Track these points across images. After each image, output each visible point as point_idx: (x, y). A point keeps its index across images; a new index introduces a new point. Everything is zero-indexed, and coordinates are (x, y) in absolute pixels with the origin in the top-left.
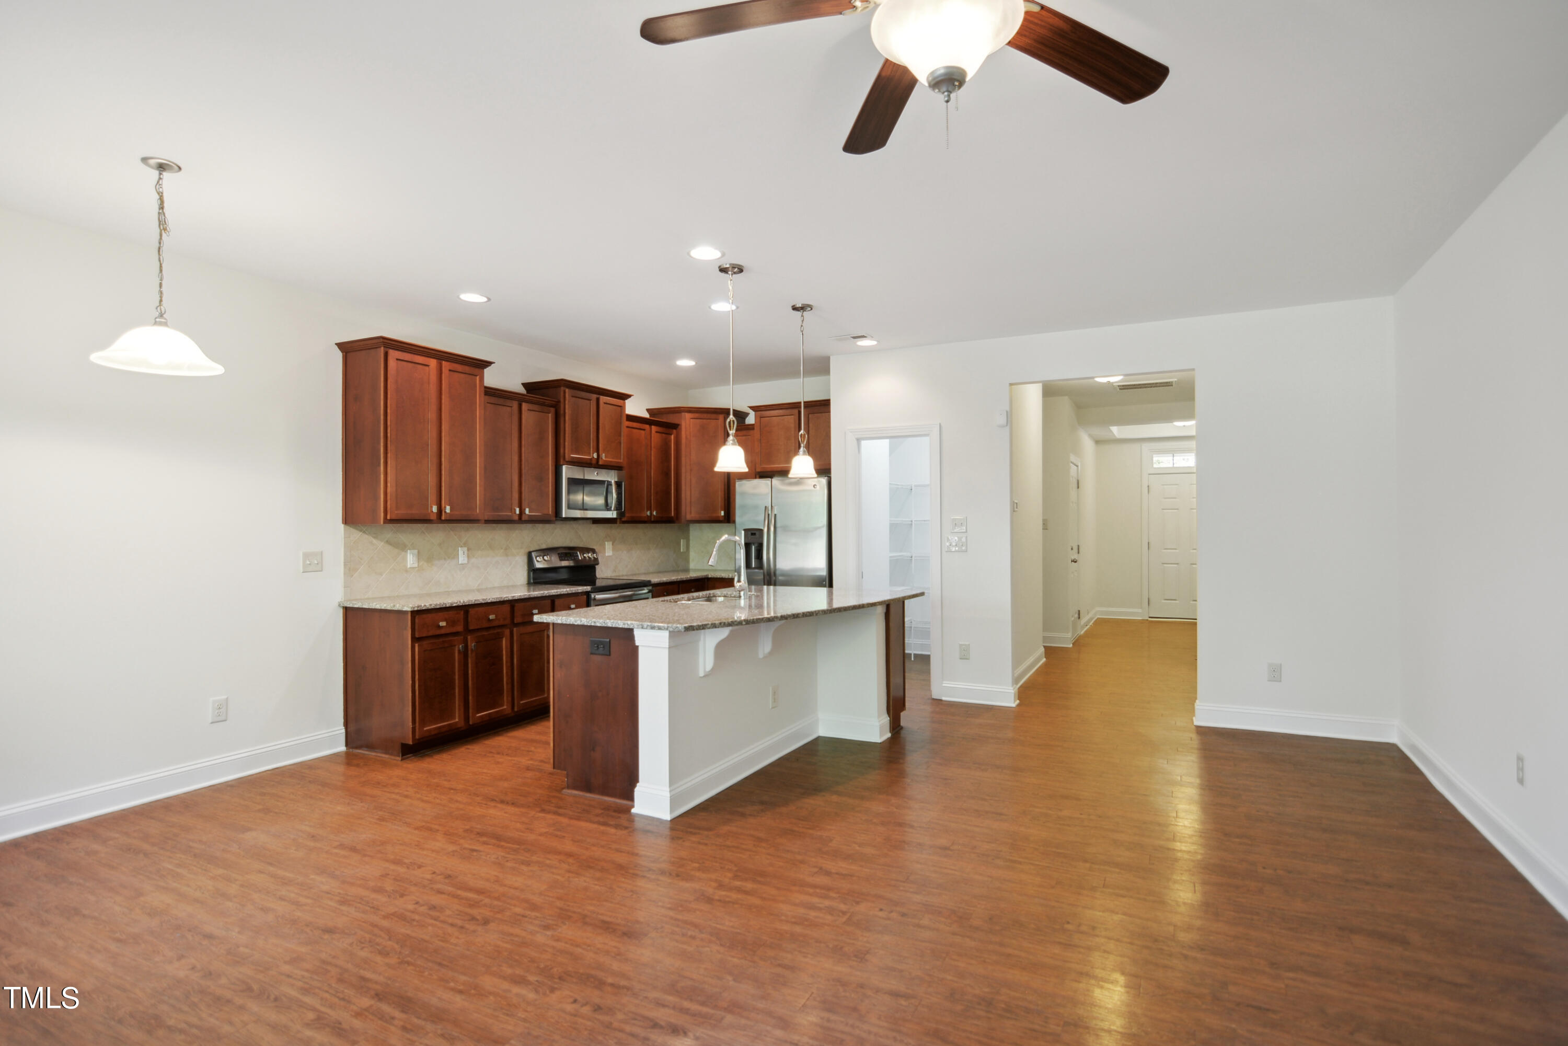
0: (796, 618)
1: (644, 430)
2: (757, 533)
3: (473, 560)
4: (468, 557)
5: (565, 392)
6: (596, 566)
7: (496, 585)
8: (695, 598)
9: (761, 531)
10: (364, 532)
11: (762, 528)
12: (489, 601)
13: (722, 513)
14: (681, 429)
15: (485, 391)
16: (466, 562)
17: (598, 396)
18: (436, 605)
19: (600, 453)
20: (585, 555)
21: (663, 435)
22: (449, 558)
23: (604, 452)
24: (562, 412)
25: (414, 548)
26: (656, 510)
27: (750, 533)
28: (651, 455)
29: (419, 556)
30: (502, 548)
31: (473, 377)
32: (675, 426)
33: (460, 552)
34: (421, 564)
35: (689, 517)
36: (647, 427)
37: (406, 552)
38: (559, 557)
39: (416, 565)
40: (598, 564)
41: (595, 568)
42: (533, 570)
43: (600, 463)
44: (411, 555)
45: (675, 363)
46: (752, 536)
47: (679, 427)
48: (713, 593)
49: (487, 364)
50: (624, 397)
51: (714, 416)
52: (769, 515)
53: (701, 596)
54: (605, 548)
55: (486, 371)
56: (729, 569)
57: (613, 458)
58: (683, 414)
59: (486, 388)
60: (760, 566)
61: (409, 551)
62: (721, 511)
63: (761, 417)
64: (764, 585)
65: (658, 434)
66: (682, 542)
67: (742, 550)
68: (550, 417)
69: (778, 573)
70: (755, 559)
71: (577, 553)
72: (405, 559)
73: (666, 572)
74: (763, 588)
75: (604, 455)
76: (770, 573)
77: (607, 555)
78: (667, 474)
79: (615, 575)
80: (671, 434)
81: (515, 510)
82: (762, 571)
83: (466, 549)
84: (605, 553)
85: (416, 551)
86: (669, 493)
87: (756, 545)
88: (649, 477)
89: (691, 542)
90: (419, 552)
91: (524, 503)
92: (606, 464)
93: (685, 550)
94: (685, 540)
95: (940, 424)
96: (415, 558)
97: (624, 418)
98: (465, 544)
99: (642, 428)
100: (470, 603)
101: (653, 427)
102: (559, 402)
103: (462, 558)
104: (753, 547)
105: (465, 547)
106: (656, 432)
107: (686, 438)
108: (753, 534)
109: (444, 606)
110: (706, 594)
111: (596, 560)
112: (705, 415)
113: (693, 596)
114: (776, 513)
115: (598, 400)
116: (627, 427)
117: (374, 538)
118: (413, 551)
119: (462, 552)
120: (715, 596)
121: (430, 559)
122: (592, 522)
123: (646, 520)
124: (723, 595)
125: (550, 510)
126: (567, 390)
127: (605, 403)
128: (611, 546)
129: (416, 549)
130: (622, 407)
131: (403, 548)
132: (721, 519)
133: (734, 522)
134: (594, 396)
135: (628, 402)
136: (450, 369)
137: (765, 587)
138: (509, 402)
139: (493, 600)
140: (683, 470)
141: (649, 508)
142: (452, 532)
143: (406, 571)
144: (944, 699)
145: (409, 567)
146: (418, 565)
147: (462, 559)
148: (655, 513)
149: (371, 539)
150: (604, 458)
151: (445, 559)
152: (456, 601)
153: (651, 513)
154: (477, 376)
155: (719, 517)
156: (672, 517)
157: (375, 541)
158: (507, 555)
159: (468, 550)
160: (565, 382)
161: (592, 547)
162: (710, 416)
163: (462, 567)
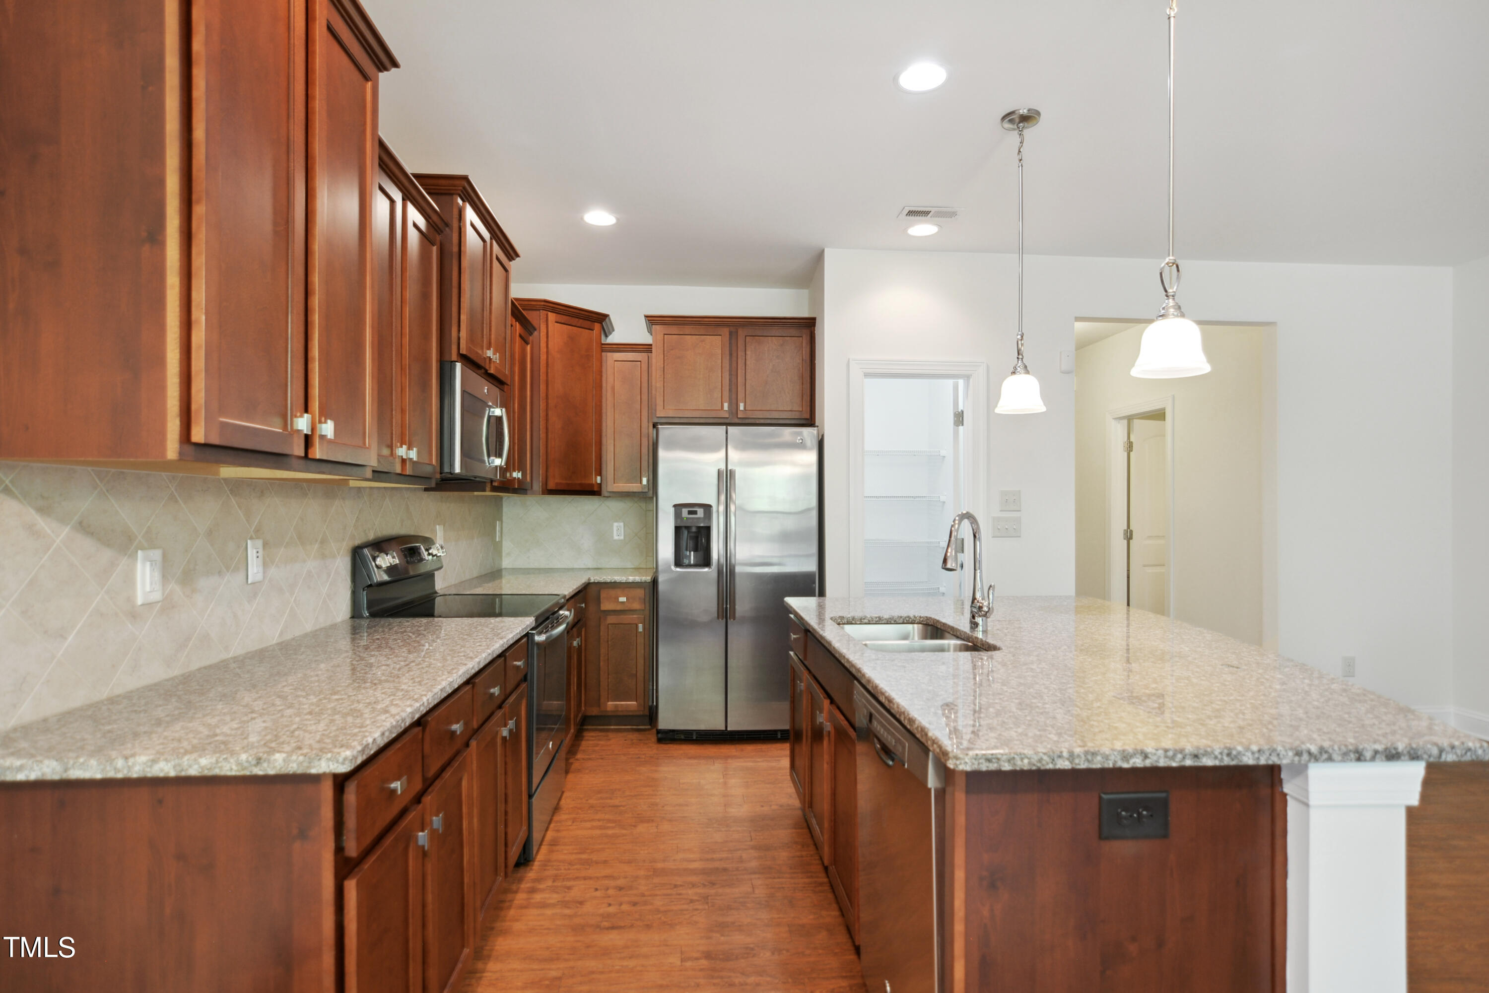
3: (275, 571)
4: (265, 563)
5: (461, 208)
6: (436, 572)
11: (714, 504)
14: (539, 337)
17: (491, 238)
20: (431, 552)
21: (523, 341)
22: (228, 569)
24: (455, 248)
25: (153, 547)
26: (520, 470)
29: (166, 570)
30: (316, 540)
31: (366, 82)
32: (535, 330)
33: (252, 553)
34: (168, 590)
35: (552, 484)
36: (514, 322)
37: (134, 557)
38: (404, 558)
39: (158, 595)
41: (434, 575)
42: (368, 586)
43: (492, 370)
44: (148, 564)
47: (538, 332)
49: (389, 63)
50: (512, 255)
51: (587, 324)
54: (436, 537)
55: (383, 81)
57: (501, 365)
58: (543, 312)
61: (140, 553)
63: (665, 334)
65: (520, 339)
68: (435, 253)
71: (420, 547)
72: (129, 580)
75: (495, 355)
80: (528, 344)
83: (259, 543)
85: (157, 554)
90: (164, 556)
91: (407, 436)
92: (496, 373)
93: (500, 539)
94: (500, 523)
96: (155, 575)
98: (258, 533)
101: (517, 324)
102: (449, 225)
103: (254, 566)
105: (259, 537)
106: (519, 335)
112: (575, 321)
115: (491, 247)
117: (42, 512)
118: (149, 552)
119: (255, 551)
121: (189, 575)
127: (496, 256)
128: (442, 533)
129: (158, 548)
131: (127, 544)
134: (488, 236)
138: (392, 189)
142: (233, 501)
143: (134, 615)
145: (139, 601)
146: (162, 595)
147: (254, 570)
148: (520, 475)
149: (33, 516)
151: (220, 572)
154: (368, 79)
155: (592, 485)
157: (43, 523)
158: (324, 556)
159: (265, 545)
160: (466, 185)
161: (427, 535)
162: (581, 322)
163: (254, 590)
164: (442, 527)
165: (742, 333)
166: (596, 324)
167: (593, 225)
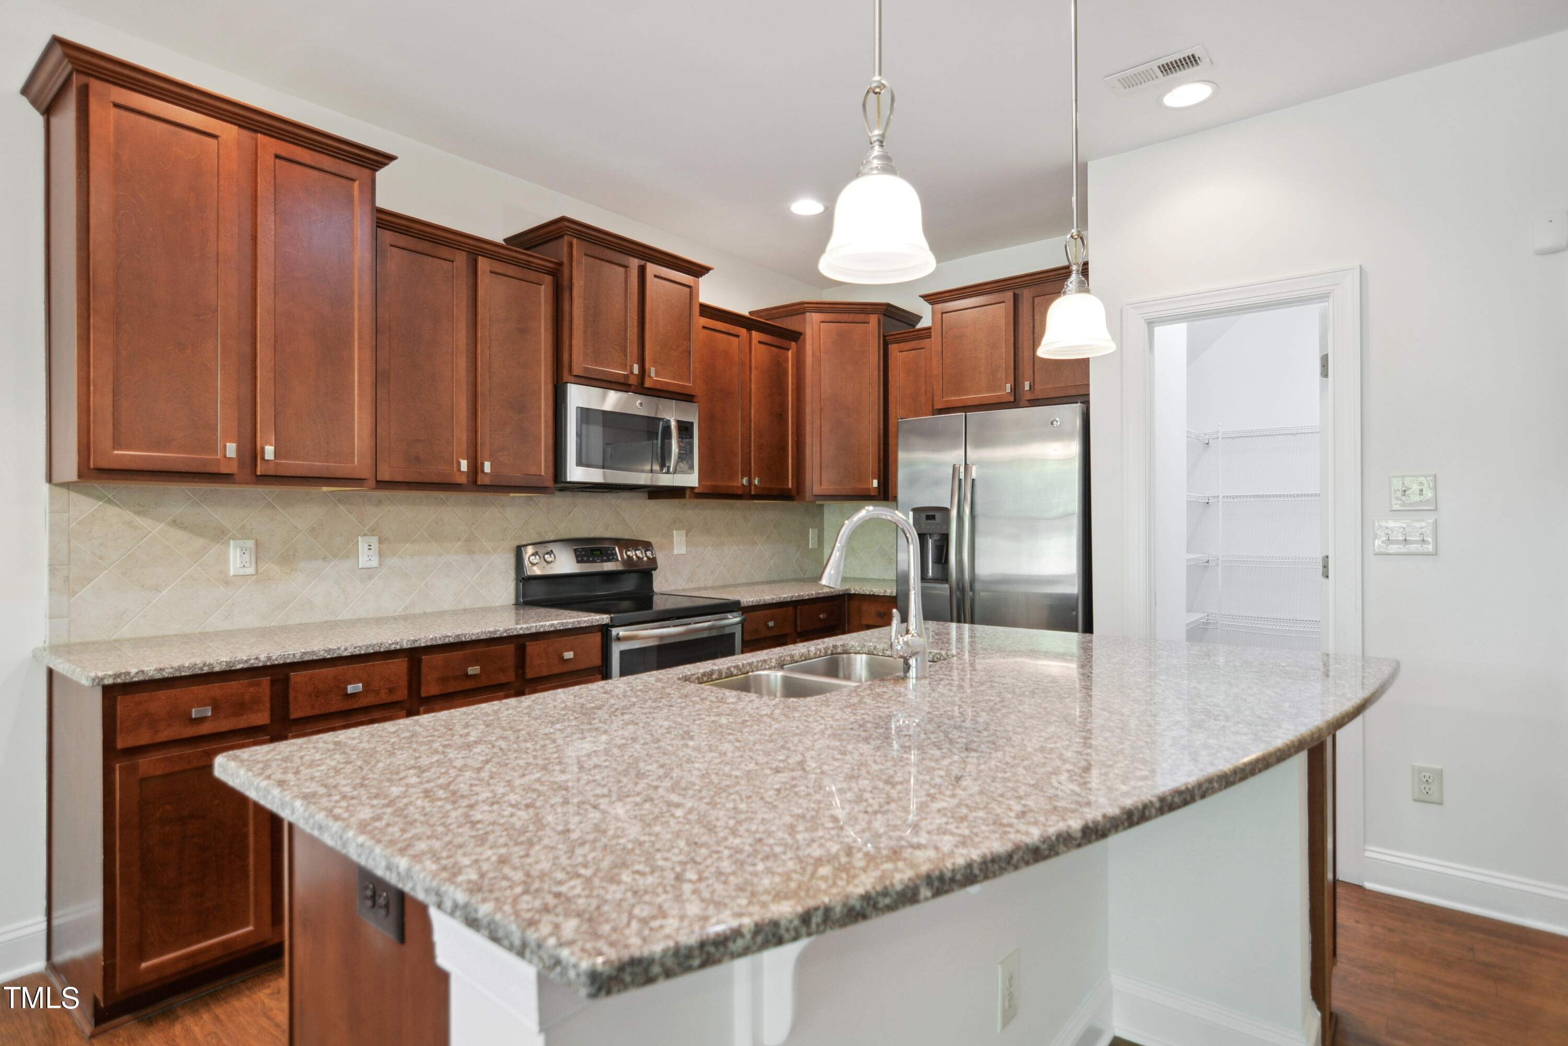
0: (1138, 823)
1: (738, 336)
2: (938, 515)
3: (394, 561)
4: (381, 555)
5: (571, 245)
6: (653, 572)
7: (446, 607)
8: (795, 658)
9: (945, 511)
10: (109, 501)
11: (949, 507)
12: (345, 654)
13: (875, 483)
14: (804, 340)
15: (378, 218)
16: (375, 562)
17: (642, 262)
18: (179, 669)
19: (647, 365)
20: (629, 553)
21: (773, 348)
22: (335, 556)
23: (654, 363)
24: (566, 283)
25: (246, 537)
26: (759, 477)
27: (923, 516)
28: (750, 380)
29: (260, 553)
30: (459, 540)
31: (350, 182)
32: (796, 336)
33: (362, 546)
34: (263, 567)
35: (817, 490)
36: (743, 332)
37: (227, 543)
38: (577, 556)
39: (251, 570)
40: (655, 569)
41: (651, 575)
42: (523, 579)
43: (648, 384)
44: (239, 550)
45: (789, 209)
46: (929, 521)
47: (802, 337)
48: (843, 646)
49: (383, 159)
50: (698, 270)
51: (861, 317)
52: (960, 480)
53: (812, 654)
54: (672, 541)
55: (381, 175)
56: (887, 577)
57: (674, 379)
58: (808, 314)
59: (380, 211)
60: (943, 577)
61: (233, 542)
62: (872, 479)
63: (943, 313)
64: (952, 621)
65: (763, 346)
66: (812, 534)
67: (911, 547)
68: (544, 293)
69: (978, 586)
70: (933, 563)
71: (614, 549)
72: (223, 560)
73: (782, 581)
74: (948, 628)
75: (653, 370)
76: (963, 588)
77: (676, 552)
78: (780, 416)
79: (692, 586)
80: (788, 349)
81: (459, 464)
82: (947, 586)
83: (374, 540)
84: (673, 548)
85: (250, 544)
86: (784, 449)
87: (936, 537)
88: (746, 419)
89: (826, 533)
90: (257, 544)
91: (483, 451)
92: (659, 387)
93: (816, 546)
94: (816, 531)
95: (1360, 266)
96: (247, 557)
97: (696, 310)
98: (373, 531)
99: (732, 332)
100: (288, 661)
101: (753, 332)
102: (560, 264)
103: (367, 556)
104: (930, 541)
105: (373, 535)
106: (760, 342)
107: (813, 355)
108: (930, 517)
109: (206, 670)
110: (826, 649)
111: (653, 561)
112: (845, 317)
113: (792, 656)
114: (974, 475)
115: (642, 271)
116: (704, 327)
117: (137, 513)
118: (241, 542)
119: (366, 545)
120: (846, 652)
121: (287, 559)
122: (646, 495)
123: (740, 492)
124: (866, 650)
125: (544, 468)
126: (575, 240)
127: (656, 276)
128: (684, 538)
129: (250, 538)
130: (692, 291)
131: (220, 535)
132: (872, 493)
133: (895, 499)
134: (635, 263)
135: (703, 281)
136: (278, 153)
137: (954, 625)
138: (445, 252)
139: (357, 652)
140: (808, 410)
141: (747, 472)
142: (342, 508)
143: (227, 582)
144: (1369, 885)
145: (232, 573)
146: (257, 571)
147: (366, 558)
148: (756, 482)
149: (129, 515)
150: (653, 374)
151: (325, 559)
152: (245, 658)
153: (750, 481)
154: (353, 180)
155: (869, 490)
156: (790, 489)
157: (138, 520)
158: (470, 552)
159: (380, 541)
160: (567, 224)
161: (646, 540)
162: (852, 317)
163: (369, 573)
164: (683, 532)
165: (1026, 294)
166: (872, 315)
167: (798, 215)
